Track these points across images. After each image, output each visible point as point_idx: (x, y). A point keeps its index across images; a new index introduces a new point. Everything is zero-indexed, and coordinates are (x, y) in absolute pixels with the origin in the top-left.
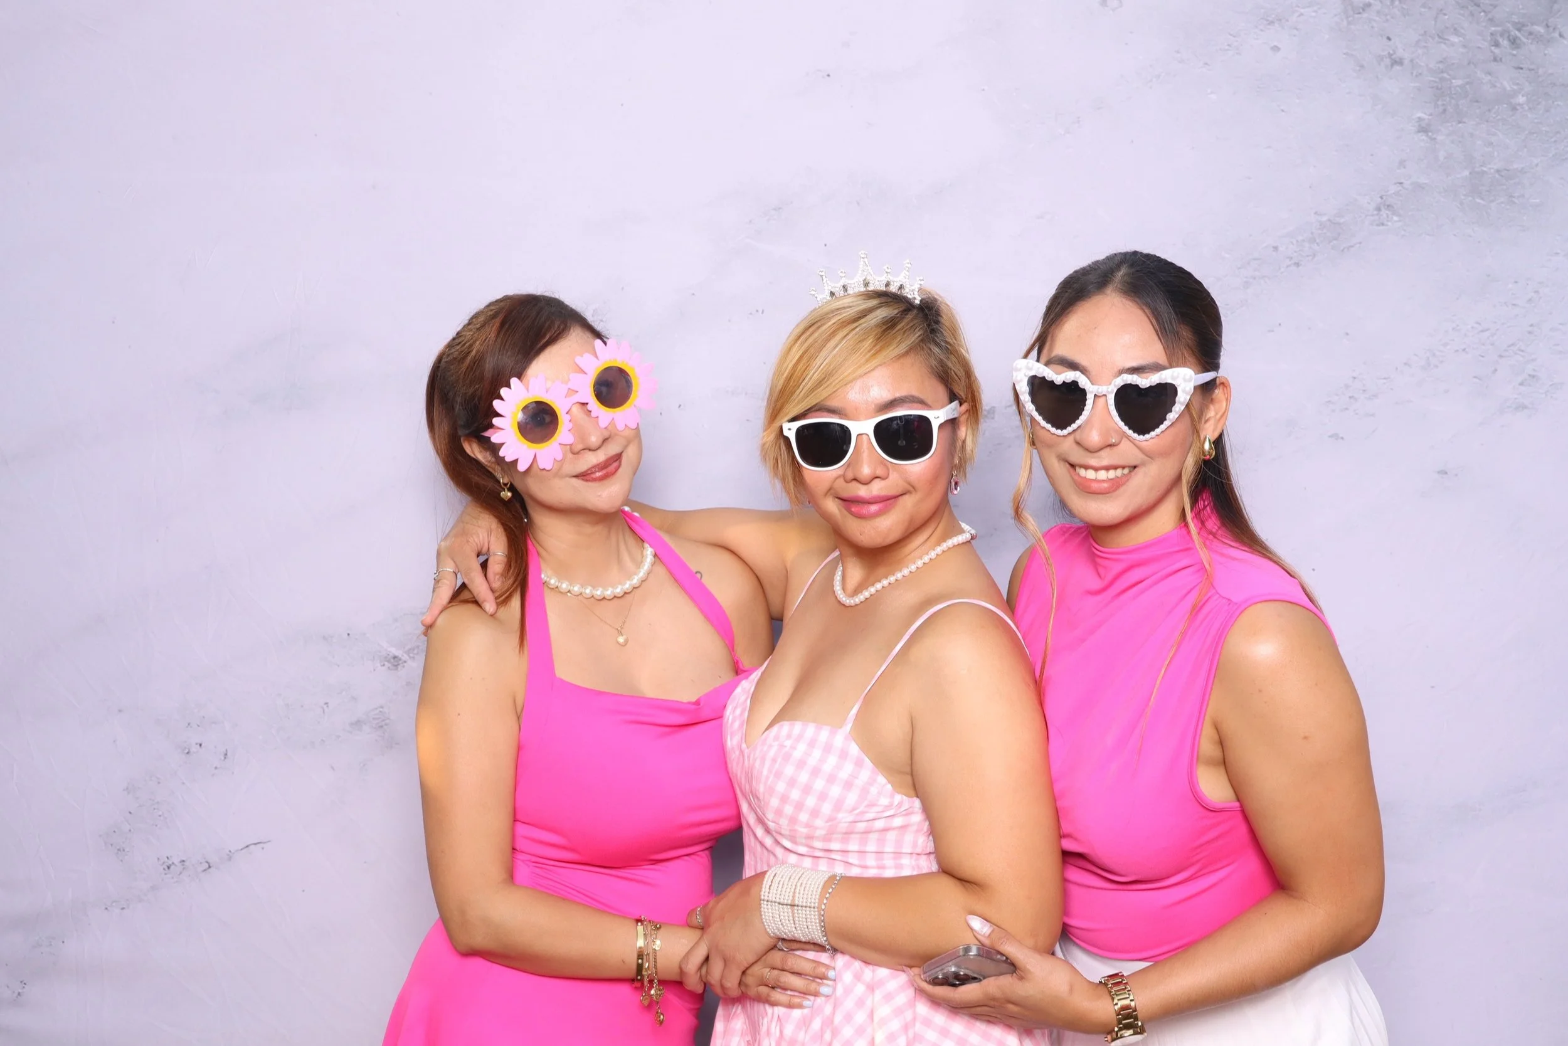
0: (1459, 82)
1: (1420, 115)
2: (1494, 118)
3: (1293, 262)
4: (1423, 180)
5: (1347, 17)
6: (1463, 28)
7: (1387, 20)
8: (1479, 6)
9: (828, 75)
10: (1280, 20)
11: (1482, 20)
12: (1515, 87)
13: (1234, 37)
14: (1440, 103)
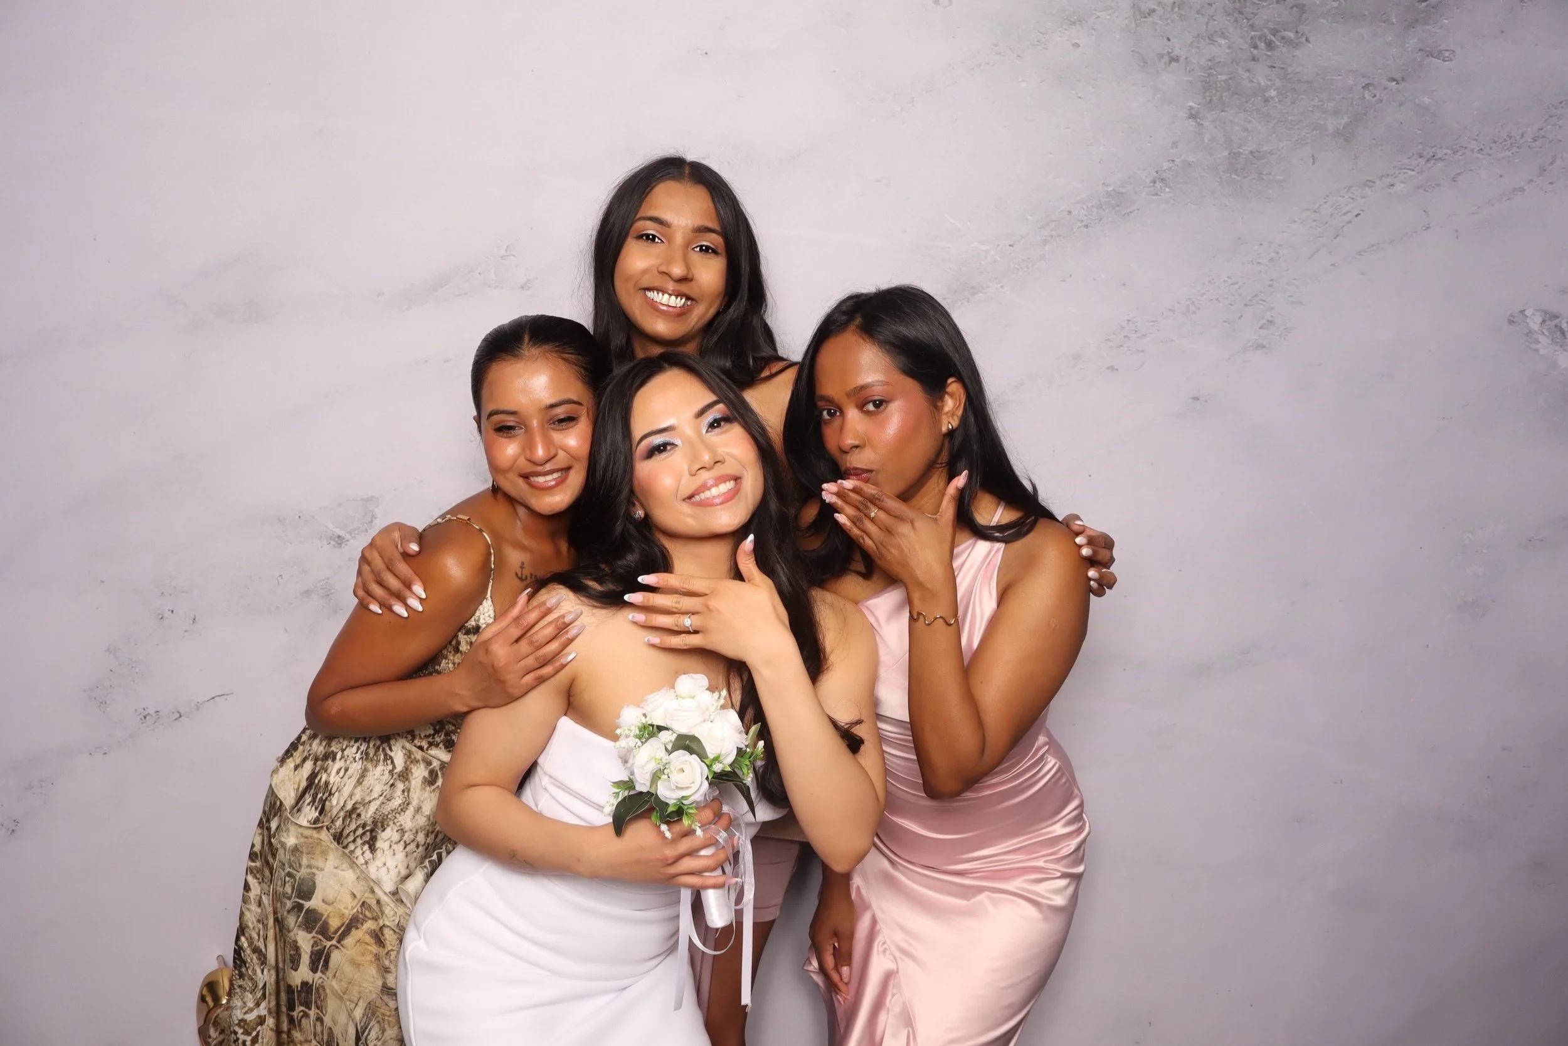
0: (1223, 77)
1: (1191, 104)
2: (1250, 108)
3: (1083, 224)
4: (1191, 159)
5: (1135, 21)
6: (1228, 32)
7: (1168, 24)
8: (1242, 14)
9: (706, 53)
10: (1081, 21)
11: (1244, 25)
12: (1269, 83)
13: (1043, 34)
14: (1207, 94)
